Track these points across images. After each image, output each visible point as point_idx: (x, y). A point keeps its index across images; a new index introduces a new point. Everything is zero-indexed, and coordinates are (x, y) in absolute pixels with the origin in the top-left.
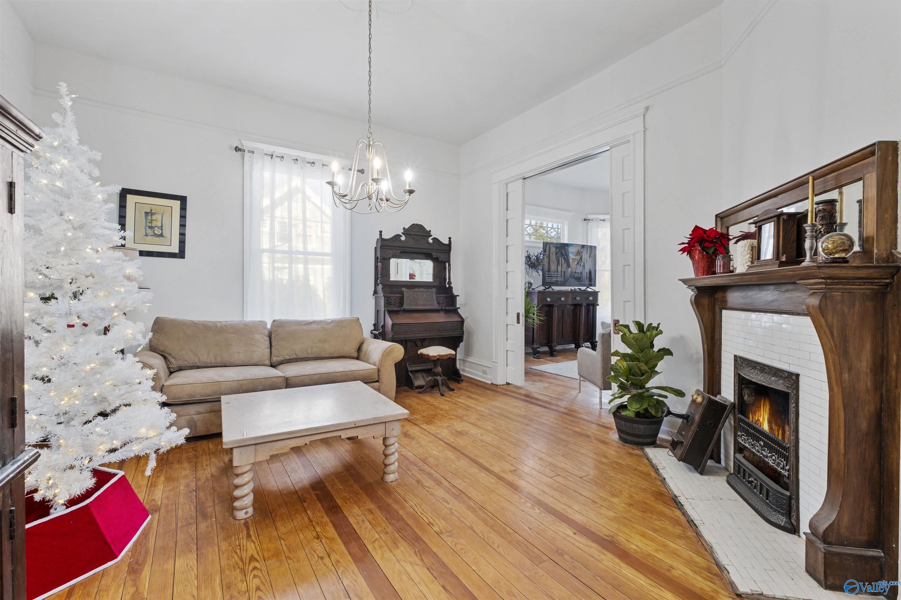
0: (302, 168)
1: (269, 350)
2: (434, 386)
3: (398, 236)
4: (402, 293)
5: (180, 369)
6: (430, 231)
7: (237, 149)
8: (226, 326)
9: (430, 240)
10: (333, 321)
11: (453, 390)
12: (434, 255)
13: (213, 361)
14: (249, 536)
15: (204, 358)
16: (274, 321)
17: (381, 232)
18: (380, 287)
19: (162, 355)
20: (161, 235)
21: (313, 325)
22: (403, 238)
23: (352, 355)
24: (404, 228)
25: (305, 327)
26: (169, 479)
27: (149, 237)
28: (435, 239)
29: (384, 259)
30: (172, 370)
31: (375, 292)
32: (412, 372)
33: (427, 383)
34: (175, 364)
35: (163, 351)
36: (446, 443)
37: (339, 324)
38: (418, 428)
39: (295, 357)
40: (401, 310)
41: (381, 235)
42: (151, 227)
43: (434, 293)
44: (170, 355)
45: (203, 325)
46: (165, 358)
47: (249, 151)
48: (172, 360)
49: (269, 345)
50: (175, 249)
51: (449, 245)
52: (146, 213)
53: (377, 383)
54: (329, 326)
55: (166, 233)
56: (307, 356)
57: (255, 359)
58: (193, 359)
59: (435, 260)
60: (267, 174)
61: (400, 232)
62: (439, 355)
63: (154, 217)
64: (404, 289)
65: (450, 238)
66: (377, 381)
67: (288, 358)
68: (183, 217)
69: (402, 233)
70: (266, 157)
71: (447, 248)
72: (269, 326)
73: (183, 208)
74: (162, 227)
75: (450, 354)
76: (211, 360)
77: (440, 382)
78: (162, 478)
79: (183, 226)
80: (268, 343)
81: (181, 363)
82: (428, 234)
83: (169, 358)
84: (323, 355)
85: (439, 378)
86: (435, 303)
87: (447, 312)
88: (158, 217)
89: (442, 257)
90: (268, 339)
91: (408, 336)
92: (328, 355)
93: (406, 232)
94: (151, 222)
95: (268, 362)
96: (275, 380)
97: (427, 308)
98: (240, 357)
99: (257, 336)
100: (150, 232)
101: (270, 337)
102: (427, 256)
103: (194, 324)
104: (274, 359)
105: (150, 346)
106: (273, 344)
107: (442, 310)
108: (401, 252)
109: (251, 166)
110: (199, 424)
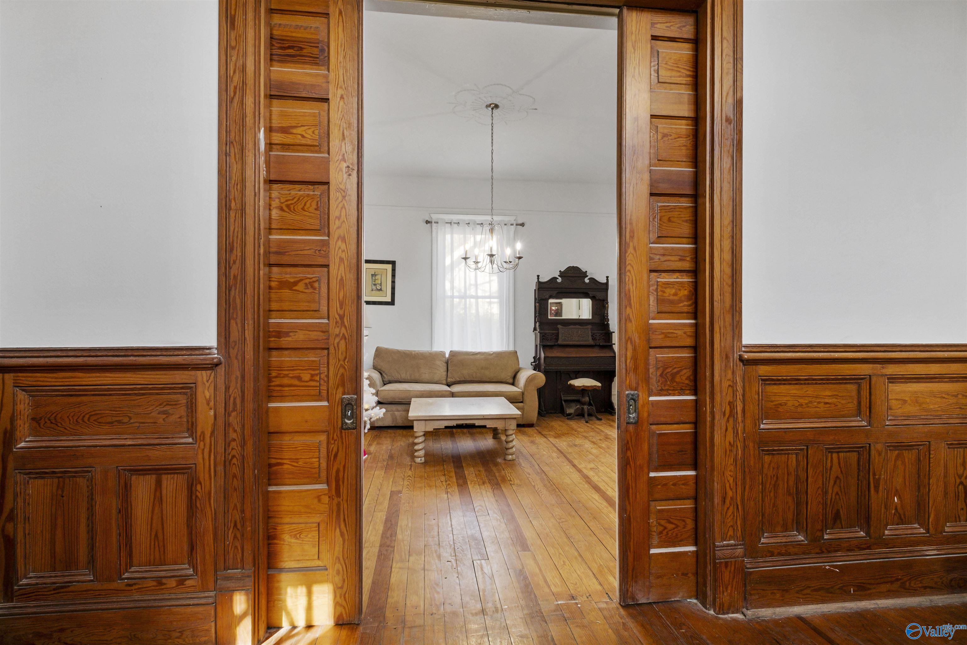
0: (473, 229)
1: (446, 373)
2: (580, 415)
3: (555, 279)
4: (558, 329)
5: (390, 382)
6: (586, 272)
7: (427, 222)
8: (417, 354)
9: (587, 280)
10: (494, 353)
11: (601, 419)
12: (591, 293)
13: (409, 378)
14: (411, 469)
15: (404, 376)
16: (451, 351)
17: (538, 276)
18: (538, 324)
19: (380, 372)
20: (381, 290)
21: (478, 356)
22: (560, 280)
23: (508, 381)
24: (560, 271)
25: (471, 357)
26: (378, 444)
27: (374, 292)
28: (592, 279)
29: (542, 299)
30: (385, 383)
31: (535, 329)
32: (566, 401)
33: (576, 410)
34: (387, 378)
35: (380, 370)
36: (558, 449)
37: (499, 355)
38: (545, 439)
39: (464, 379)
40: (555, 345)
41: (538, 278)
42: (375, 285)
43: (589, 330)
44: (384, 372)
45: (404, 353)
46: (381, 374)
47: (435, 222)
48: (385, 376)
49: (446, 369)
50: (389, 299)
51: (607, 284)
52: (372, 275)
53: (522, 404)
54: (490, 357)
55: (384, 288)
56: (472, 379)
57: (436, 378)
58: (397, 376)
59: (593, 298)
60: (448, 237)
61: (557, 274)
62: (584, 386)
63: (377, 277)
64: (559, 326)
65: (607, 277)
66: (522, 402)
67: (459, 380)
68: (393, 276)
69: (559, 276)
70: (447, 225)
71: (604, 287)
72: (447, 356)
73: (394, 270)
74: (381, 284)
75: (595, 386)
76: (408, 377)
77: (586, 410)
78: (375, 443)
79: (393, 282)
80: (445, 368)
81: (390, 378)
82: (585, 274)
83: (384, 374)
84: (485, 379)
85: (585, 407)
86: (590, 338)
87: (602, 347)
88: (378, 277)
89: (599, 295)
90: (445, 365)
91: (559, 368)
92: (488, 380)
93: (562, 274)
94: (375, 281)
95: (444, 382)
96: (444, 393)
97: (582, 343)
98: (426, 377)
99: (438, 363)
100: (374, 287)
101: (447, 363)
102: (585, 295)
103: (398, 352)
104: (449, 380)
105: (374, 366)
106: (449, 369)
107: (596, 345)
108: (558, 293)
109: (437, 232)
110: (398, 418)
